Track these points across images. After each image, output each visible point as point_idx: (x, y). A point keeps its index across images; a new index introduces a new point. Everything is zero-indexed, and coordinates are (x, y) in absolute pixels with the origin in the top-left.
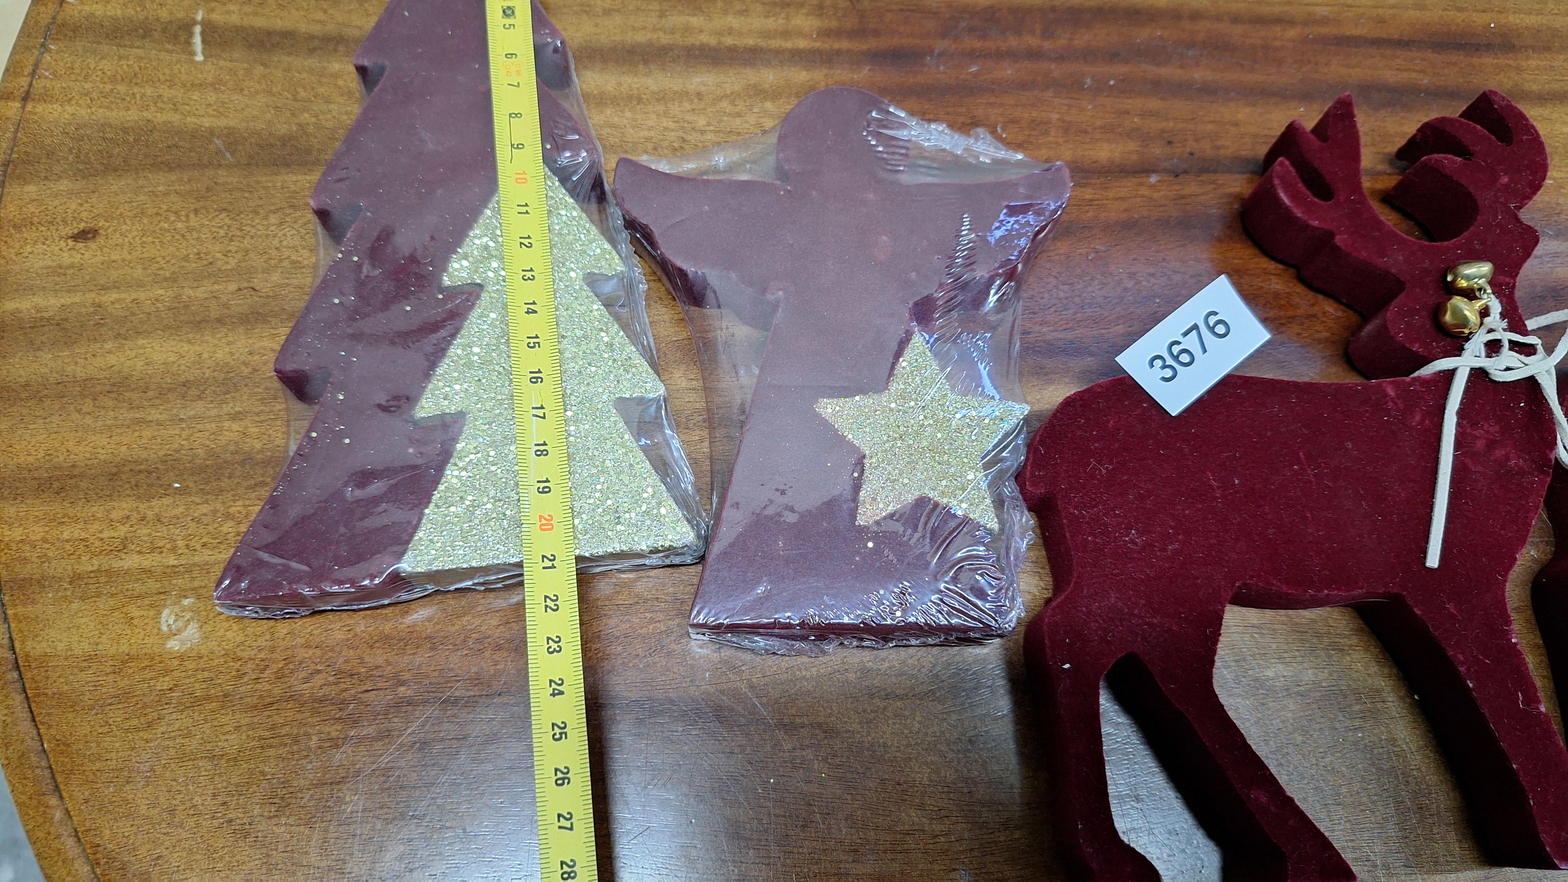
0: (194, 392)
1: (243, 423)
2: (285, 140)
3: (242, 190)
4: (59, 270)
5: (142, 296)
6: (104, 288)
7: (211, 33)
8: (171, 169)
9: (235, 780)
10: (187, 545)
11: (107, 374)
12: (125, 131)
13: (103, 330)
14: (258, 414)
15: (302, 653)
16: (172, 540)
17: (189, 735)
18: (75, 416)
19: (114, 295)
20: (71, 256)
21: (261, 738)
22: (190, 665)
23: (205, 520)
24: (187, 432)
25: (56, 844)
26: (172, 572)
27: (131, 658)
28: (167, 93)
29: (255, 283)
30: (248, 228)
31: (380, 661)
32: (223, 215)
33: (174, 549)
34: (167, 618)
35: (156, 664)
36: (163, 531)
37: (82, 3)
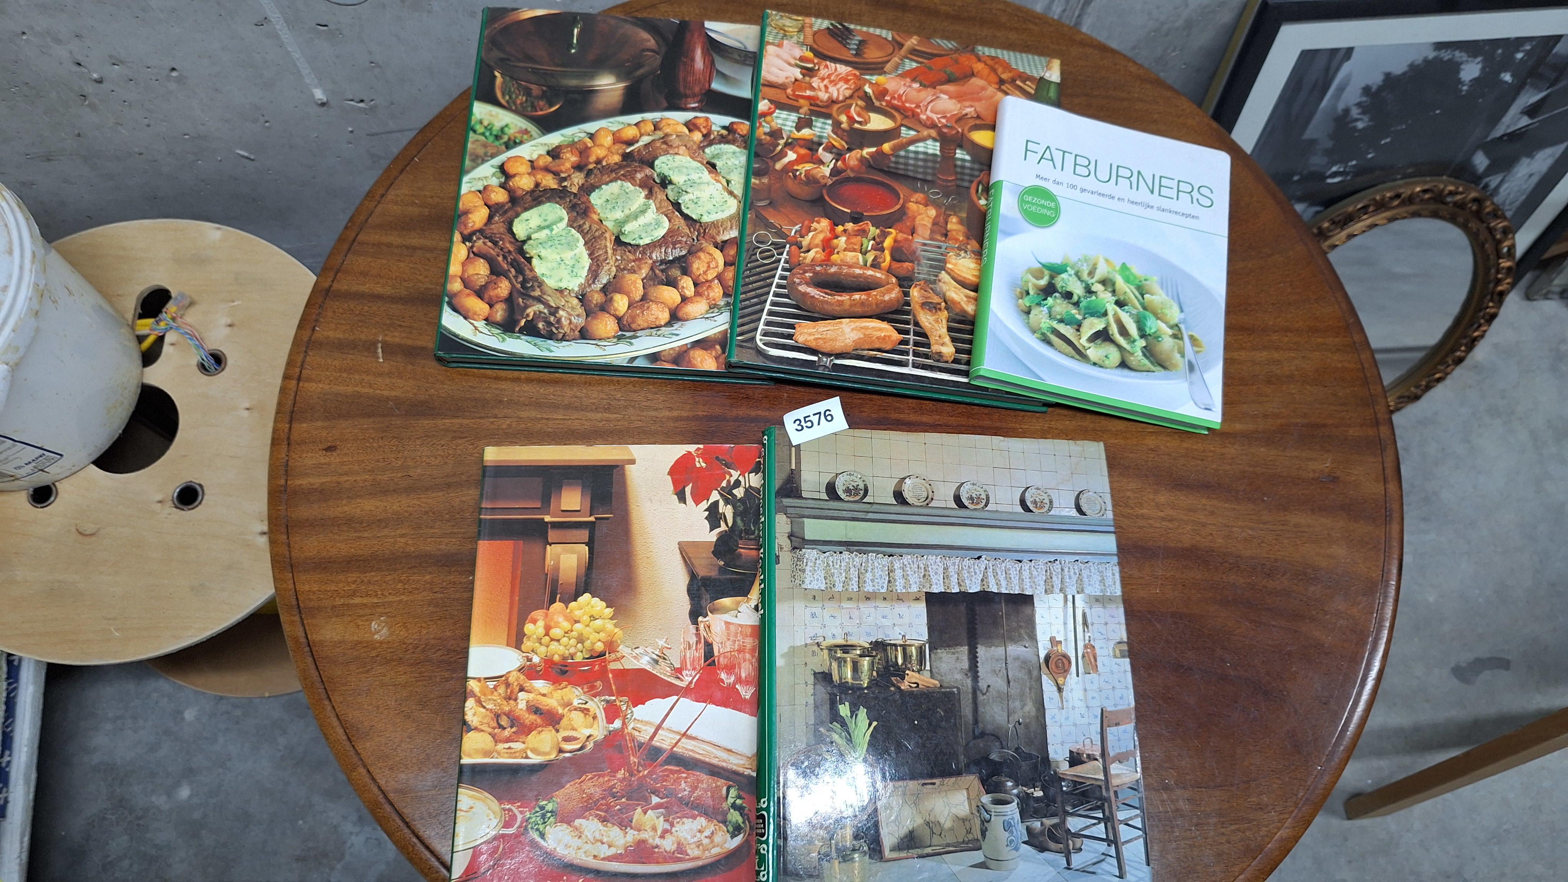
0: (384, 524)
1: (406, 539)
2: (423, 403)
3: (403, 427)
4: (319, 465)
5: (359, 478)
6: (341, 474)
7: (386, 346)
8: (370, 417)
9: (404, 694)
10: (382, 594)
11: (344, 515)
12: (347, 397)
13: (341, 494)
14: (412, 535)
15: (433, 642)
16: (376, 592)
17: (385, 676)
18: (330, 535)
19: (346, 478)
20: (325, 459)
21: (416, 677)
22: (385, 646)
23: (390, 582)
24: (381, 543)
25: (328, 720)
26: (376, 606)
27: (361, 642)
28: (367, 378)
29: (410, 473)
30: (406, 446)
32: (395, 440)
33: (376, 595)
34: (374, 626)
35: (370, 645)
36: (371, 587)
37: (324, 331)
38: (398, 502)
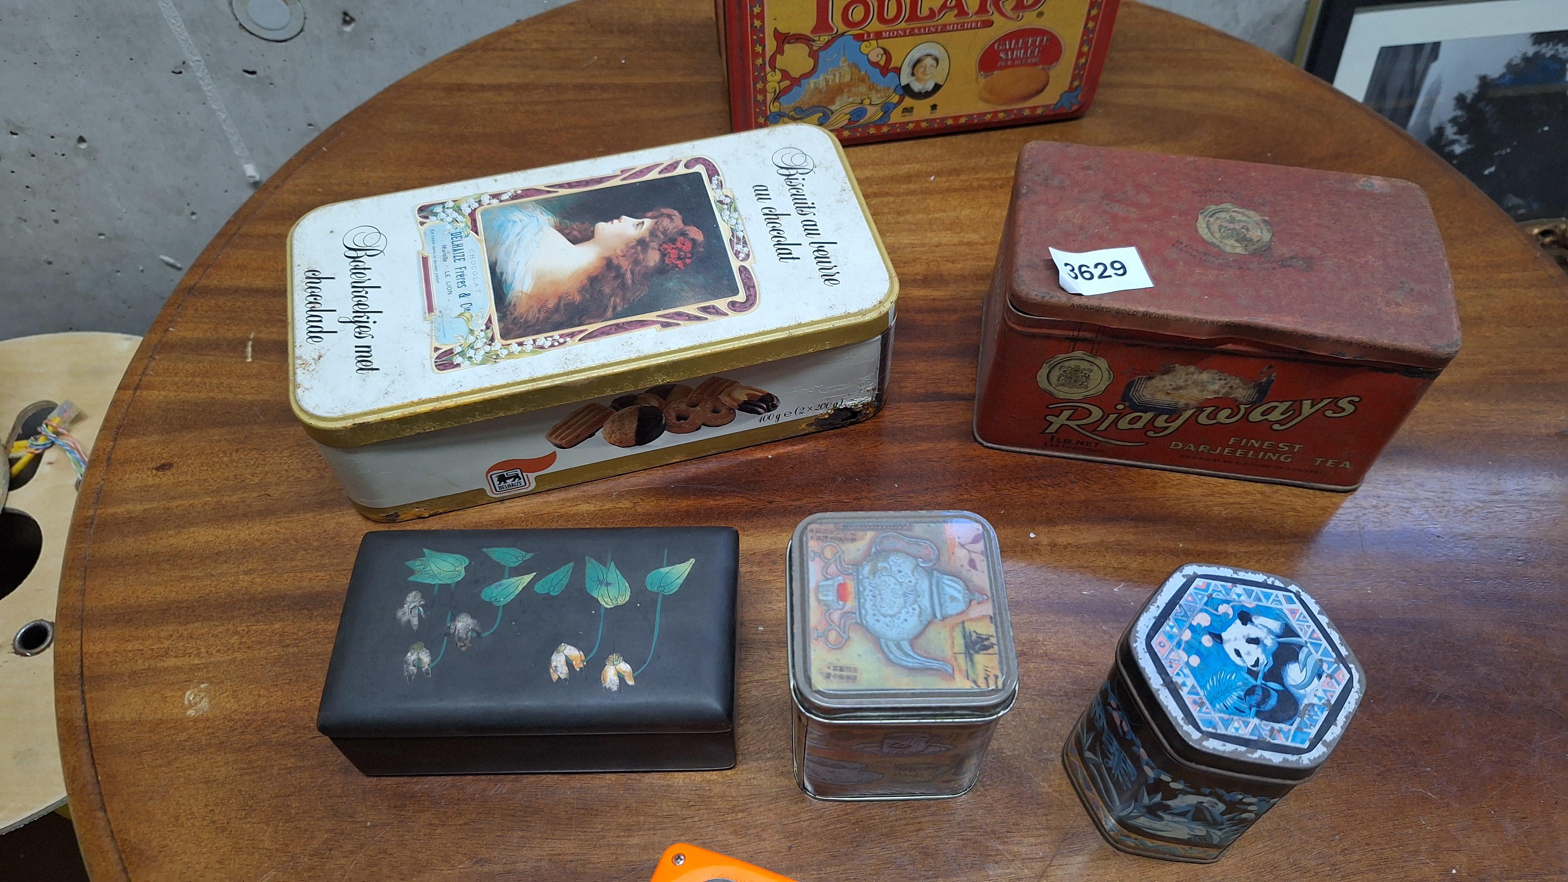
0: (223, 558)
1: (253, 576)
3: (267, 437)
4: (145, 488)
6: (173, 498)
7: (258, 345)
8: (223, 426)
9: (221, 795)
10: (207, 652)
11: (168, 549)
12: (197, 405)
13: (169, 523)
14: (262, 570)
15: (273, 716)
16: (198, 649)
17: (194, 769)
18: (144, 576)
19: (178, 502)
20: (154, 480)
21: (241, 769)
22: (200, 725)
23: (221, 635)
24: (215, 583)
26: (195, 669)
27: (165, 722)
28: (226, 381)
29: (270, 491)
30: (269, 459)
32: (254, 452)
33: (198, 655)
34: (189, 695)
35: (179, 724)
36: (193, 643)
37: (179, 331)
38: (248, 529)
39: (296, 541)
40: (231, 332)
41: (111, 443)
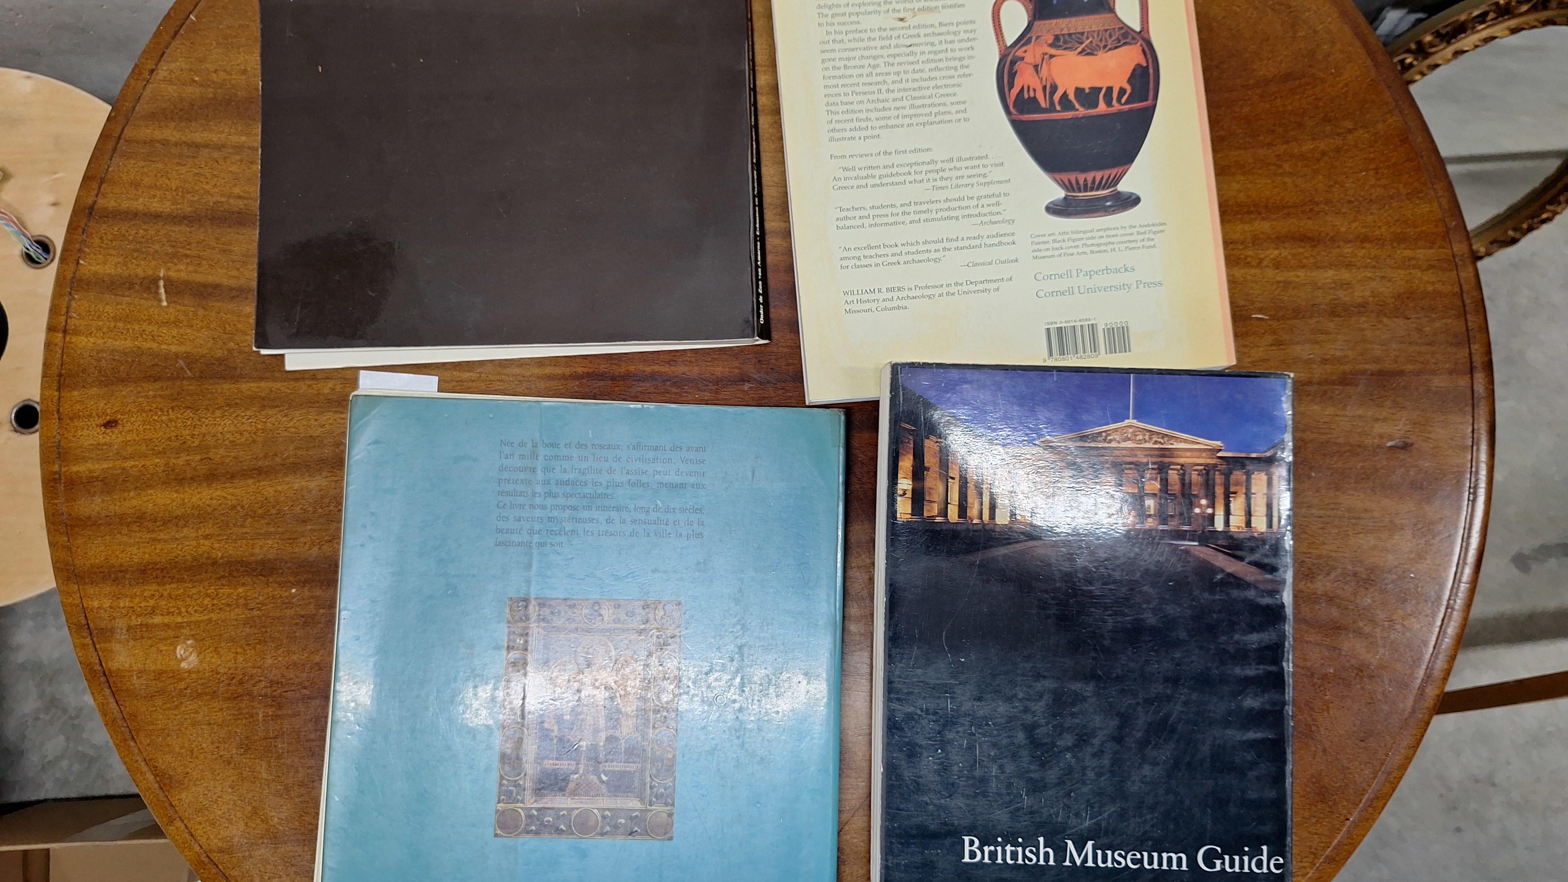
0: (182, 523)
1: (212, 540)
2: (221, 361)
3: (198, 394)
4: (98, 446)
5: (147, 463)
6: (126, 458)
7: (170, 284)
8: (155, 381)
9: (222, 735)
10: (187, 612)
11: (133, 511)
12: (125, 354)
13: (128, 484)
14: (219, 535)
15: (250, 671)
16: (179, 608)
17: (197, 712)
18: (118, 536)
19: (132, 463)
20: (104, 438)
21: (234, 715)
22: (194, 676)
23: (196, 597)
24: (180, 546)
25: (136, 765)
26: (179, 626)
27: (164, 672)
28: (149, 328)
29: (211, 455)
30: (204, 420)
31: (292, 676)
32: (189, 411)
33: (180, 613)
34: (180, 651)
35: (176, 675)
36: (173, 603)
37: (90, 265)
38: (199, 493)
39: (242, 507)
40: (141, 269)
41: (56, 393)
